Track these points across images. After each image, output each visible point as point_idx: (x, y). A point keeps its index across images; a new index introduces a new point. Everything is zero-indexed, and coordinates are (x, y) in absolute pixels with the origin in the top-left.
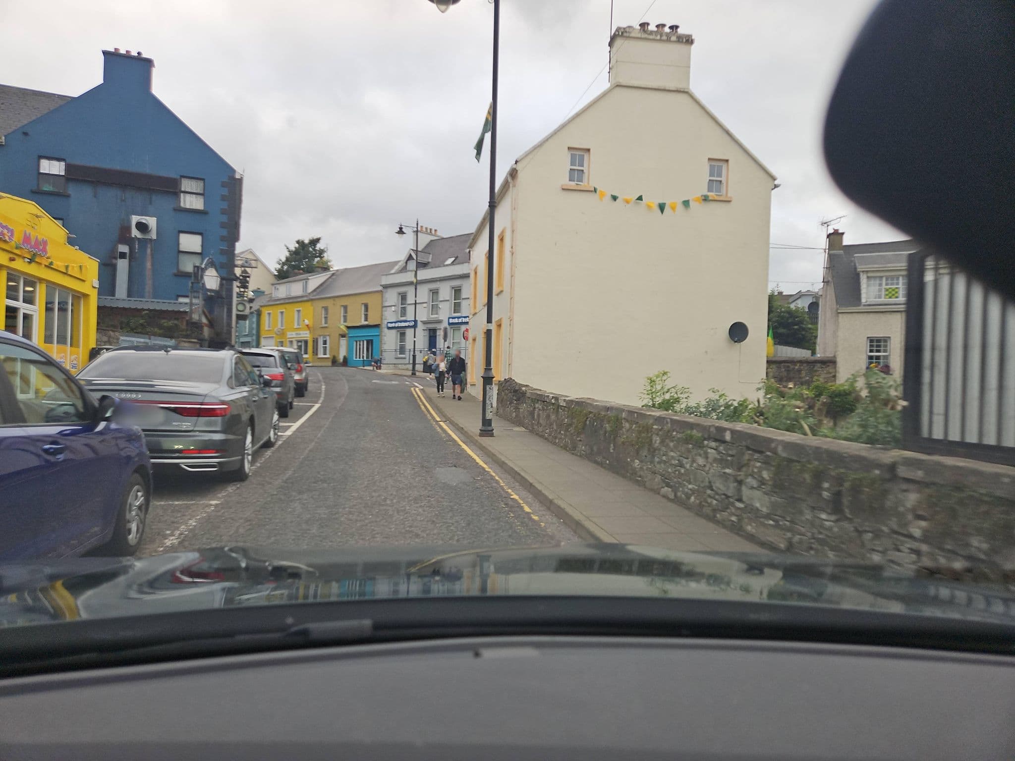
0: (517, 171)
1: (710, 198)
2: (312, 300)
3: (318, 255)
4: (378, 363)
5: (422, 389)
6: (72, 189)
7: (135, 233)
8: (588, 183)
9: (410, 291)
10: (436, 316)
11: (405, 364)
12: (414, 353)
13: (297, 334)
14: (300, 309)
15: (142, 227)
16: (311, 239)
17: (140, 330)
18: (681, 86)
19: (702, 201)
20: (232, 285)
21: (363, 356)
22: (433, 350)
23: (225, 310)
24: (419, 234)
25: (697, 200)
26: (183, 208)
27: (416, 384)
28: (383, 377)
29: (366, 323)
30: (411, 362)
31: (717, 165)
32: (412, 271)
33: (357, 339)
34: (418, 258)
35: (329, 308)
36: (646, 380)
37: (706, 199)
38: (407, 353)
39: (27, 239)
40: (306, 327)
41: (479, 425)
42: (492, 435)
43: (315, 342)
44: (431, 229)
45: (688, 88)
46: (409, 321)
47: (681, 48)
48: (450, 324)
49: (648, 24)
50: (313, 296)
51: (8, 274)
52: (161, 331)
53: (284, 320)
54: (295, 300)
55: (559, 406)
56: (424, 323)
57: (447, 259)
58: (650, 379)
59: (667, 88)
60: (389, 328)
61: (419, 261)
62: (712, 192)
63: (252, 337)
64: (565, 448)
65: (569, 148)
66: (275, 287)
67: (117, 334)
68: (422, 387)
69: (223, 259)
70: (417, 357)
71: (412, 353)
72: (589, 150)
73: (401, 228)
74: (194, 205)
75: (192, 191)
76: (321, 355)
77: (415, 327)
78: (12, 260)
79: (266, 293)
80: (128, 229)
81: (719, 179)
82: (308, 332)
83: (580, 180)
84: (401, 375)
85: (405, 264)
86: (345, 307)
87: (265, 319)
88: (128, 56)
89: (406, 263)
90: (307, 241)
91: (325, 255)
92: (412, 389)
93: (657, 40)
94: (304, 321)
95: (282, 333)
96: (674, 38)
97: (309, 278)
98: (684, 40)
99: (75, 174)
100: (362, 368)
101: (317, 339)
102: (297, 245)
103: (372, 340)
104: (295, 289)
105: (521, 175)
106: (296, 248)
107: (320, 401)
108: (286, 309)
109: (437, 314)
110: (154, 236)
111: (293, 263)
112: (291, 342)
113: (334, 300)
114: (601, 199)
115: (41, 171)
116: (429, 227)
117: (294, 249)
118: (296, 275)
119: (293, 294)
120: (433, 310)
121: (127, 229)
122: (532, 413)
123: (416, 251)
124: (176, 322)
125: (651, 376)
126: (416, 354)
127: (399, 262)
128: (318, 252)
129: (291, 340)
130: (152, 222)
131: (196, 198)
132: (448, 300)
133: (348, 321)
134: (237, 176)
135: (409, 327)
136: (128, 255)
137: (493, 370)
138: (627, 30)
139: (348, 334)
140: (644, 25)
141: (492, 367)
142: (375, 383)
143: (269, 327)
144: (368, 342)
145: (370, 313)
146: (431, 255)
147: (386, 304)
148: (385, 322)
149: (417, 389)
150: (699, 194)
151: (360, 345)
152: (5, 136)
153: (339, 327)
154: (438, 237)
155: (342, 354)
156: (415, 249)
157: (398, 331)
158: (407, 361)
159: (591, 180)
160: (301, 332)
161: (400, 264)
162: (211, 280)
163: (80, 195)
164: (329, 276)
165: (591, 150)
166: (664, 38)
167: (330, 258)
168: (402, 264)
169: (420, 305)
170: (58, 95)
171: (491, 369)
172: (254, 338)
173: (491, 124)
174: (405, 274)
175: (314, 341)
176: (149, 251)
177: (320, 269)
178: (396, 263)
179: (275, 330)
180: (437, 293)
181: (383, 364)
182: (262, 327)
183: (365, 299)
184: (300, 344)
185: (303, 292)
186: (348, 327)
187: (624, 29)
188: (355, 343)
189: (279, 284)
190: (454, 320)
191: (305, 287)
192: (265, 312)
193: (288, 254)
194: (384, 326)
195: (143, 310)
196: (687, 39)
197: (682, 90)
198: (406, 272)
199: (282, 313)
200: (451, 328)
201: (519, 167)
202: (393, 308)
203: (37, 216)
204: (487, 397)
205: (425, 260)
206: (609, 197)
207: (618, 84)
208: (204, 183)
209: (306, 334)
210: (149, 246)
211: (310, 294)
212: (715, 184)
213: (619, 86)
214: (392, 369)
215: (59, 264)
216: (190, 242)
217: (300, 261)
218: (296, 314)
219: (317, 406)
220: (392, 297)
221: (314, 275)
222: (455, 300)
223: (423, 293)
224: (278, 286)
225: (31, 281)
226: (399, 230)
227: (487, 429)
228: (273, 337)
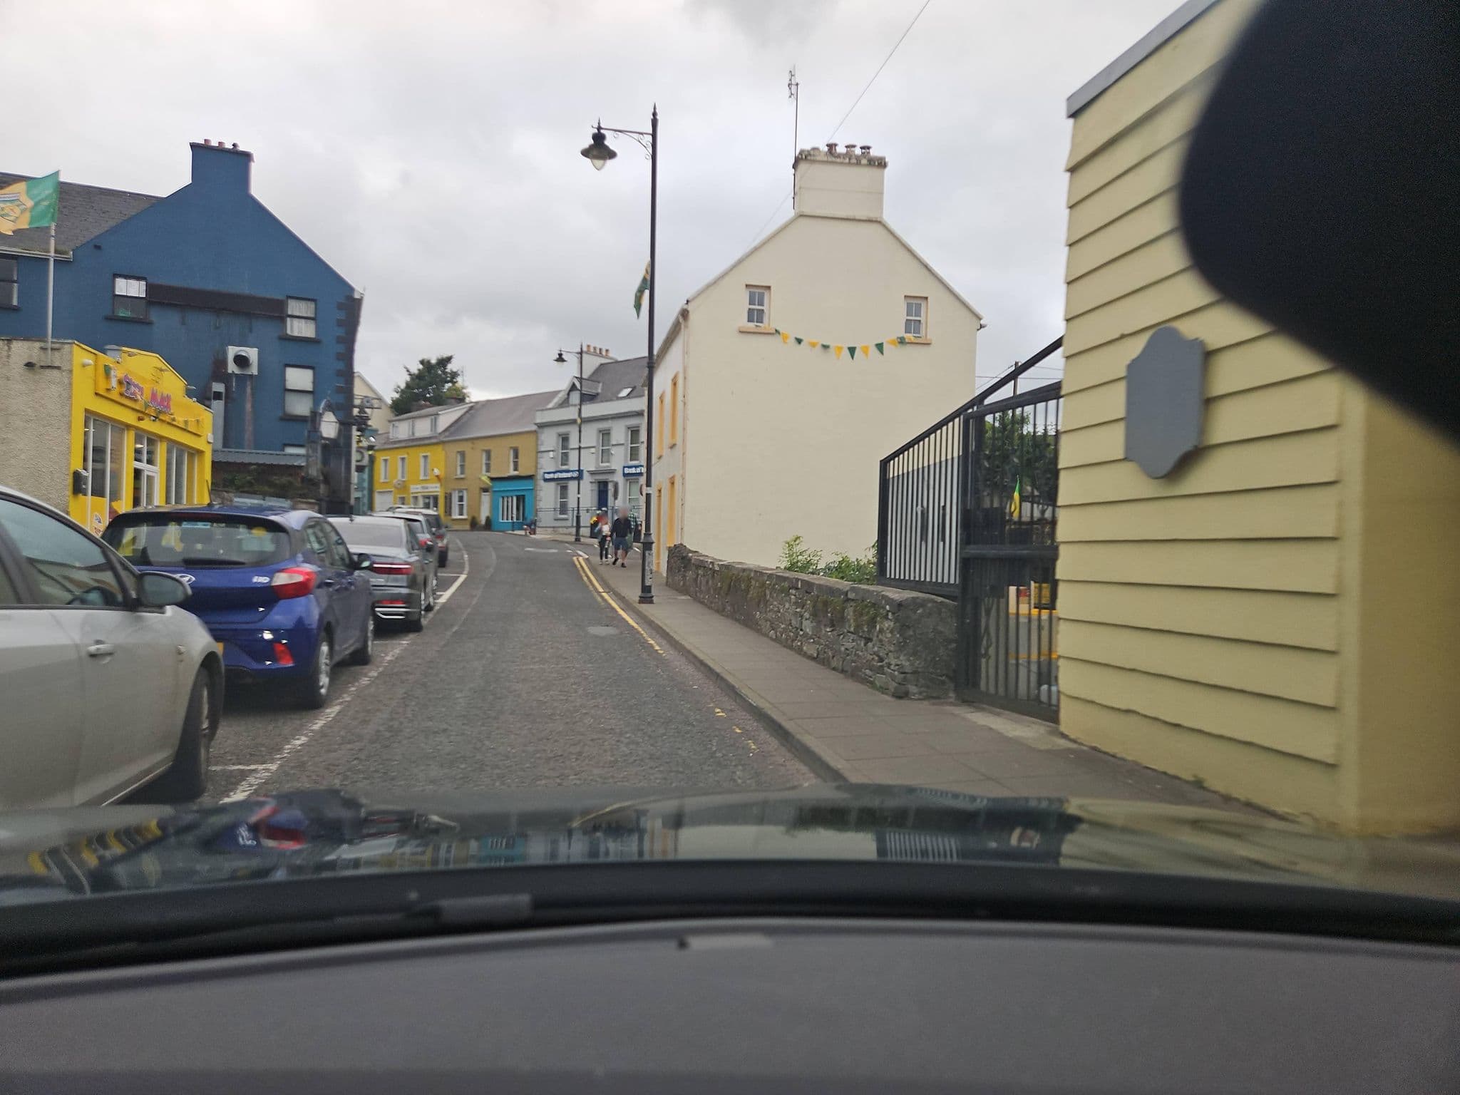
0: (688, 312)
1: (907, 340)
2: (443, 442)
3: (449, 379)
4: (532, 526)
5: (587, 559)
6: (155, 315)
7: (232, 368)
8: (769, 325)
9: (573, 432)
10: (607, 464)
11: (567, 527)
12: (578, 513)
13: (423, 488)
14: (428, 454)
15: (242, 361)
16: (440, 358)
17: (246, 489)
18: (872, 215)
19: (897, 344)
20: (350, 431)
21: (512, 517)
22: (603, 509)
23: (343, 462)
24: (584, 355)
25: (892, 342)
26: (290, 336)
27: (580, 553)
28: (537, 544)
29: (516, 473)
30: (575, 524)
31: (915, 304)
32: (575, 405)
33: (504, 495)
34: (583, 389)
35: (467, 452)
36: (784, 544)
37: (902, 341)
38: (570, 513)
39: (154, 396)
40: (436, 478)
41: (639, 593)
42: (651, 602)
43: (448, 498)
44: (600, 350)
45: (881, 217)
46: (572, 471)
47: (874, 172)
48: (625, 475)
49: (836, 145)
50: (446, 437)
51: (136, 434)
52: (272, 490)
53: (406, 469)
54: (422, 442)
55: (715, 571)
56: (592, 473)
57: (621, 390)
58: (788, 543)
59: (857, 218)
60: (546, 480)
61: (583, 392)
62: (910, 333)
63: (362, 491)
64: (717, 611)
65: (747, 286)
66: (393, 425)
67: (231, 495)
68: (587, 557)
69: (340, 399)
70: (581, 518)
71: (575, 512)
72: (769, 288)
73: (560, 355)
74: (303, 331)
75: (301, 315)
76: (456, 516)
77: (579, 478)
78: (140, 419)
79: (379, 432)
80: (224, 363)
81: (918, 318)
82: (438, 485)
83: (760, 320)
84: (562, 542)
85: (566, 396)
86: (488, 453)
87: (380, 467)
88: (220, 150)
89: (568, 394)
90: (434, 361)
91: (459, 379)
92: (575, 558)
93: (846, 164)
94: (433, 470)
95: (403, 487)
96: (864, 161)
97: (440, 413)
98: (877, 163)
99: (158, 296)
100: (510, 532)
101: (451, 495)
102: (421, 367)
103: (524, 496)
104: (423, 428)
105: (692, 316)
106: (419, 370)
107: (466, 572)
108: (408, 454)
109: (608, 462)
110: (254, 370)
111: (416, 391)
112: (416, 498)
113: (473, 443)
114: (785, 342)
115: (117, 293)
116: (598, 346)
117: (416, 372)
118: (421, 408)
119: (418, 434)
120: (604, 455)
121: (221, 362)
122: (696, 580)
123: (580, 379)
124: (290, 479)
125: (788, 540)
126: (581, 514)
127: (559, 392)
128: (449, 375)
129: (416, 495)
130: (252, 353)
131: (306, 323)
132: (623, 444)
133: (492, 471)
134: (357, 296)
135: (572, 478)
136: (224, 395)
137: (652, 535)
138: (812, 152)
139: (492, 487)
140: (831, 147)
141: (652, 532)
142: (528, 551)
143: (385, 478)
144: (518, 498)
145: (520, 460)
146: (601, 385)
147: (542, 449)
148: (541, 472)
149: (581, 559)
150: (894, 337)
151: (508, 502)
152: (73, 250)
153: (480, 479)
154: (611, 358)
155: (484, 514)
156: (579, 376)
157: (558, 484)
158: (569, 523)
159: (771, 322)
160: (428, 485)
161: (560, 395)
162: (329, 427)
163: (165, 321)
164: (465, 410)
165: (772, 288)
166: (854, 161)
167: (466, 384)
168: (562, 396)
169: (586, 450)
170: (129, 193)
171: (650, 534)
172: (366, 492)
173: (649, 283)
174: (567, 409)
175: (446, 497)
176: (249, 390)
177: (453, 401)
178: (556, 393)
179: (395, 481)
180: (609, 434)
181: (539, 527)
182: (376, 478)
183: (514, 442)
184: (427, 501)
185: (431, 430)
186: (492, 479)
187: (808, 151)
188: (501, 500)
189: (399, 420)
190: (630, 469)
191: (434, 424)
192: (380, 458)
193: (408, 378)
194: (539, 477)
195: (251, 464)
196: (879, 162)
197: (874, 219)
198: (568, 406)
199: (403, 459)
200: (627, 480)
201: (690, 308)
202: (551, 454)
203: (161, 370)
204: (647, 564)
205: (593, 391)
206: (793, 341)
207: (801, 214)
208: (316, 305)
209: (436, 487)
210: (248, 383)
211: (440, 434)
212: (913, 325)
213: (802, 216)
214: (550, 534)
215: (180, 420)
216: (299, 378)
217: (425, 389)
218: (422, 461)
219: (463, 577)
220: (549, 440)
221: (445, 409)
222: (631, 444)
223: (590, 436)
224: (397, 424)
225: (152, 440)
226: (558, 356)
227: (646, 596)
228: (391, 492)
